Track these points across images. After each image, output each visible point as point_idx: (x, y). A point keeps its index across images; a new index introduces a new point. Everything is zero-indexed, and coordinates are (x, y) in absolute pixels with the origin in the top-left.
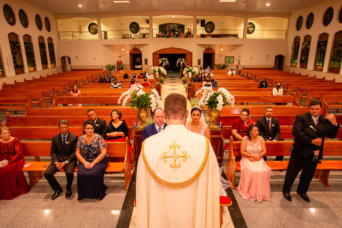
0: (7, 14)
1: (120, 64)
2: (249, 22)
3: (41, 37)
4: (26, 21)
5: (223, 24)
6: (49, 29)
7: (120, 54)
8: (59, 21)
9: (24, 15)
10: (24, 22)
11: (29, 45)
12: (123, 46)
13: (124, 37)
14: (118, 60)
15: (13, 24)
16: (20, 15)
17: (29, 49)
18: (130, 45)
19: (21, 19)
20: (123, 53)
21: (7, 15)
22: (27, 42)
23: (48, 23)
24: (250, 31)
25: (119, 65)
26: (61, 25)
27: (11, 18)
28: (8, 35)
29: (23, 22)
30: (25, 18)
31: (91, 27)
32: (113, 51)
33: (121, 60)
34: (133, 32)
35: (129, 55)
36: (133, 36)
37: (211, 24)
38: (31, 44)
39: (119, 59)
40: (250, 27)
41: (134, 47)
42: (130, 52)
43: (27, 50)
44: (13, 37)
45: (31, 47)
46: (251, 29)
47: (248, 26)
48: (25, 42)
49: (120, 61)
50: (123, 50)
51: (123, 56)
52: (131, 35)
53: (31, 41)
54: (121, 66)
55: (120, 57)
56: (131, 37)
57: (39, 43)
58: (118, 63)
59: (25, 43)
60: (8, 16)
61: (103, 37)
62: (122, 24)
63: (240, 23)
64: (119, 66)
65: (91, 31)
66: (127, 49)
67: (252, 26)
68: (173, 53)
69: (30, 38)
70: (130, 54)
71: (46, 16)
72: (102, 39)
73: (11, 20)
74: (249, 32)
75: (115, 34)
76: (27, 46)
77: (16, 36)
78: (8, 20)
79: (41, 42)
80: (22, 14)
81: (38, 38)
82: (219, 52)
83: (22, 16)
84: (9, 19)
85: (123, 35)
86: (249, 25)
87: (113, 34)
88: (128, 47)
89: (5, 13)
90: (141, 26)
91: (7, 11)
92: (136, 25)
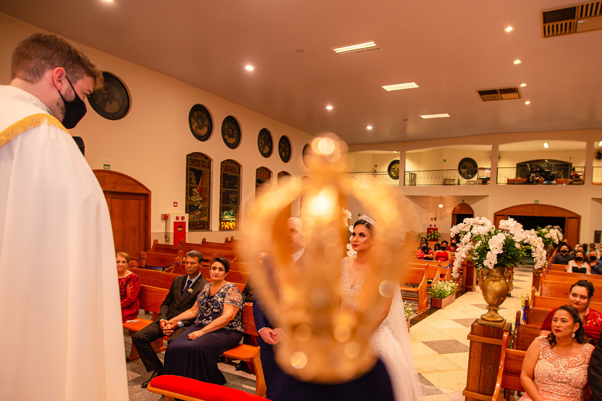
0: (263, 141)
1: (433, 233)
4: (288, 153)
7: (436, 213)
9: (286, 144)
10: (286, 154)
12: (441, 199)
13: (446, 183)
14: (431, 226)
15: (267, 155)
16: (281, 144)
18: (455, 196)
19: (281, 149)
20: (441, 213)
21: (262, 144)
25: (429, 234)
27: (267, 147)
28: (257, 170)
29: (283, 154)
30: (288, 149)
31: (393, 167)
32: (423, 207)
33: (435, 226)
34: (464, 176)
35: (451, 216)
36: (463, 181)
39: (433, 223)
41: (461, 202)
42: (453, 212)
44: (263, 173)
49: (433, 227)
50: (441, 206)
51: (441, 218)
52: (459, 180)
54: (433, 236)
55: (435, 219)
56: (459, 184)
58: (429, 230)
60: (264, 144)
61: (407, 183)
62: (445, 161)
64: (431, 236)
65: (392, 173)
66: (448, 205)
70: (453, 215)
72: (404, 185)
73: (267, 150)
75: (432, 178)
77: (268, 173)
78: (262, 149)
80: (284, 143)
83: (283, 145)
84: (264, 148)
85: (445, 180)
88: (450, 201)
89: (260, 140)
90: (479, 166)
91: (263, 137)
92: (471, 164)
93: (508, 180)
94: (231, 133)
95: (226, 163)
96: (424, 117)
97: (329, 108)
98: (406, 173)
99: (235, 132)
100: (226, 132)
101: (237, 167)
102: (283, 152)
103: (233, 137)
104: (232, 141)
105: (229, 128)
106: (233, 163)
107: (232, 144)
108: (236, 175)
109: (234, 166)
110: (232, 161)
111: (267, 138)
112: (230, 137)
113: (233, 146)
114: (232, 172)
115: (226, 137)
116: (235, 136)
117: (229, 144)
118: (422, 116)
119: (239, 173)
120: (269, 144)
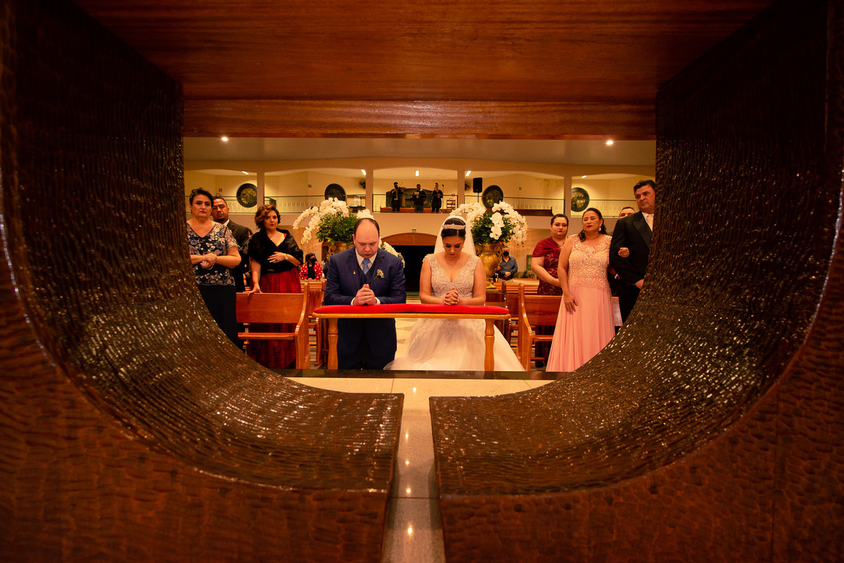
2: (574, 186)
5: (520, 189)
24: (580, 206)
35: (321, 249)
37: (495, 191)
40: (579, 198)
46: (580, 202)
47: (574, 195)
62: (310, 186)
63: (557, 189)
67: (583, 196)
68: (414, 244)
74: (575, 208)
75: (294, 205)
82: (513, 247)
86: (576, 193)
87: (289, 204)
90: (348, 193)
92: (338, 191)
93: (381, 209)
98: (266, 199)
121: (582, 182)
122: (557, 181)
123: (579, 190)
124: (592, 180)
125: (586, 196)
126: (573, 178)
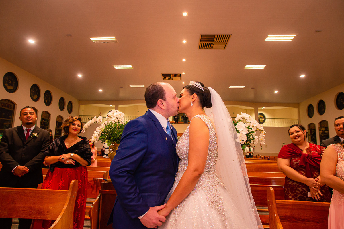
2: (259, 112)
3: (60, 117)
4: (49, 101)
5: (234, 113)
6: (70, 111)
8: (82, 107)
9: (49, 95)
10: (48, 101)
11: (46, 121)
15: (36, 100)
16: (45, 95)
17: (45, 125)
19: (45, 98)
21: (33, 93)
22: (45, 118)
23: (71, 106)
24: (261, 121)
26: (83, 110)
27: (36, 95)
29: (47, 101)
30: (50, 98)
38: (48, 121)
40: (261, 118)
43: (43, 125)
45: (47, 123)
46: (262, 119)
47: (259, 116)
48: (43, 117)
53: (49, 118)
57: (57, 122)
59: (42, 119)
60: (34, 93)
62: (138, 112)
63: (251, 114)
67: (263, 117)
69: (49, 116)
71: (71, 100)
73: (36, 97)
76: (43, 122)
78: (32, 96)
79: (60, 121)
81: (57, 117)
83: (47, 96)
84: (34, 96)
89: (32, 90)
91: (34, 89)
94: (10, 83)
95: (4, 101)
96: (132, 86)
97: (80, 76)
99: (14, 83)
100: (7, 82)
101: (13, 105)
102: (46, 99)
103: (12, 86)
104: (11, 88)
105: (9, 80)
106: (10, 102)
107: (11, 90)
108: (12, 110)
109: (11, 104)
110: (9, 101)
111: (37, 90)
112: (9, 85)
113: (12, 91)
114: (8, 108)
115: (6, 85)
116: (13, 85)
117: (8, 89)
118: (131, 86)
119: (14, 109)
120: (38, 94)
121: (262, 110)
122: (250, 110)
123: (261, 114)
124: (267, 110)
125: (264, 117)
126: (259, 108)
